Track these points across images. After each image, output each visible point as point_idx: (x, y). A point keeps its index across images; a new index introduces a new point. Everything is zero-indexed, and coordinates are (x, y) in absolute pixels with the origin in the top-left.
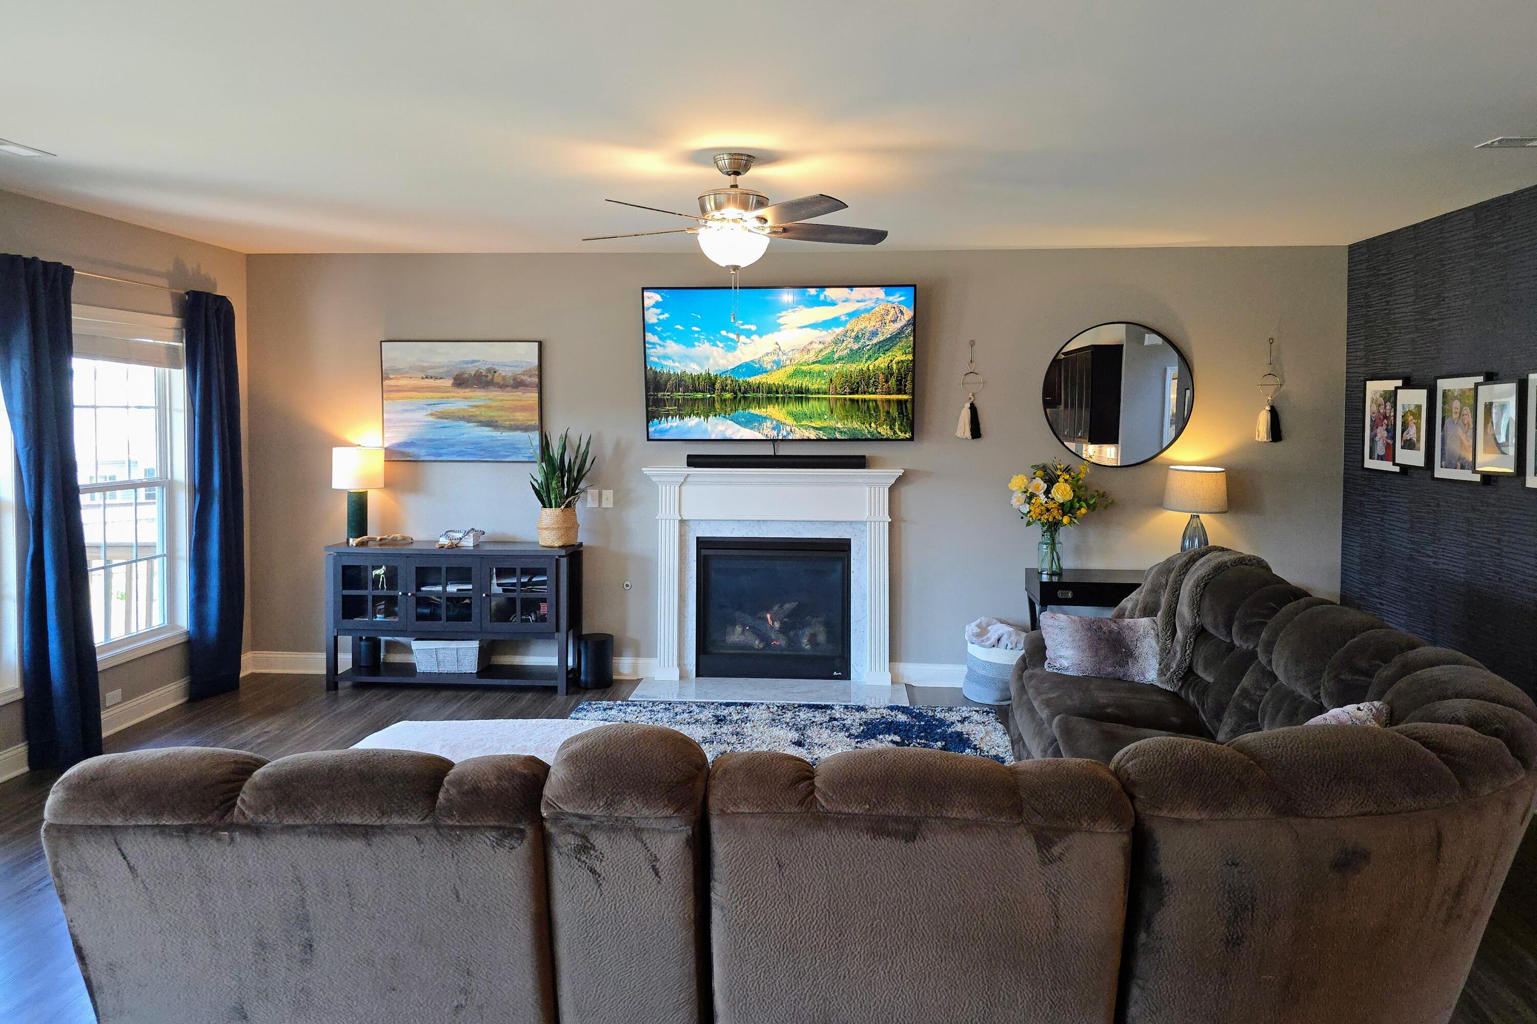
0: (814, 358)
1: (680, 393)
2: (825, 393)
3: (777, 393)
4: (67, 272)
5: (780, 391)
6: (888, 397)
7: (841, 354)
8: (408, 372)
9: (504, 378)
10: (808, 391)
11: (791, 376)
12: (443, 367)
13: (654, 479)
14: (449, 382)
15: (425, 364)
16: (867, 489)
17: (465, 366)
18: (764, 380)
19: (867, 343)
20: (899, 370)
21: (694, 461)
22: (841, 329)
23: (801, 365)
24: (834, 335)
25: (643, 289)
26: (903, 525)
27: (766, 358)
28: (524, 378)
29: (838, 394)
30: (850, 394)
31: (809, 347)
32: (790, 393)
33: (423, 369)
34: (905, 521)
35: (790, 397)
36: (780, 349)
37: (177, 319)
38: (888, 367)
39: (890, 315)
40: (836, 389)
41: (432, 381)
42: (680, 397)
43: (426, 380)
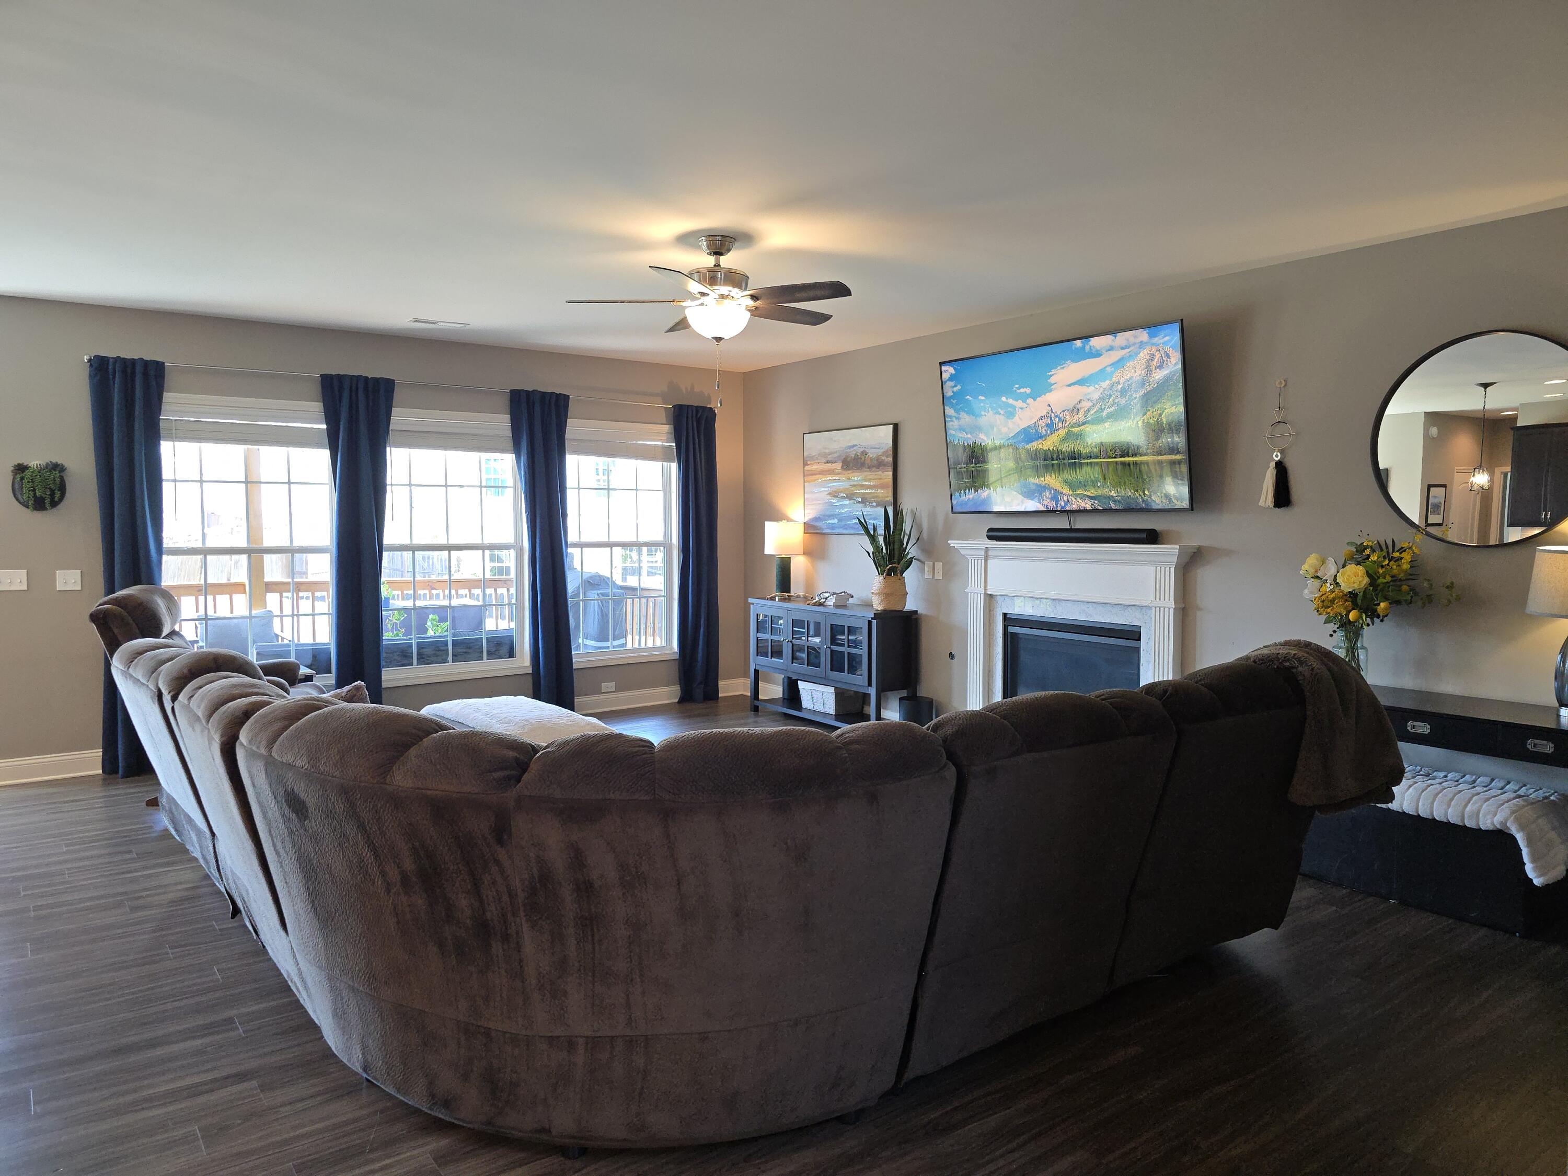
0: (1083, 418)
1: (973, 465)
2: (1097, 457)
3: (1053, 460)
4: (566, 398)
5: (1055, 457)
6: (1160, 458)
7: (1109, 411)
8: (817, 459)
9: (871, 459)
10: (1080, 456)
11: (1064, 440)
12: (836, 452)
13: (963, 552)
14: (838, 466)
15: (827, 451)
16: (1153, 568)
17: (848, 450)
18: (1040, 446)
19: (1134, 396)
20: (1169, 425)
21: (996, 535)
22: (1108, 382)
23: (1072, 427)
24: (1101, 390)
25: (941, 364)
26: (1199, 613)
27: (1040, 423)
28: (883, 458)
29: (1108, 458)
30: (1121, 456)
31: (1079, 406)
32: (1064, 459)
33: (825, 455)
34: (1200, 609)
35: (1064, 463)
36: (1052, 412)
37: (668, 426)
38: (1158, 422)
39: (1156, 360)
40: (1107, 452)
41: (830, 465)
42: (973, 469)
43: (827, 464)
